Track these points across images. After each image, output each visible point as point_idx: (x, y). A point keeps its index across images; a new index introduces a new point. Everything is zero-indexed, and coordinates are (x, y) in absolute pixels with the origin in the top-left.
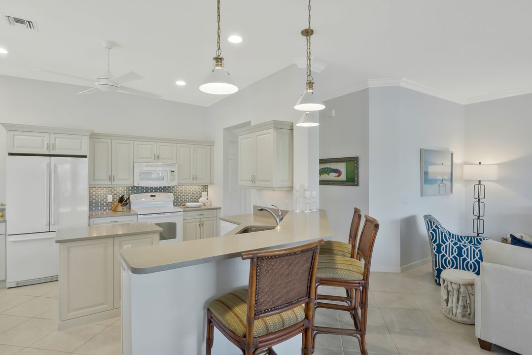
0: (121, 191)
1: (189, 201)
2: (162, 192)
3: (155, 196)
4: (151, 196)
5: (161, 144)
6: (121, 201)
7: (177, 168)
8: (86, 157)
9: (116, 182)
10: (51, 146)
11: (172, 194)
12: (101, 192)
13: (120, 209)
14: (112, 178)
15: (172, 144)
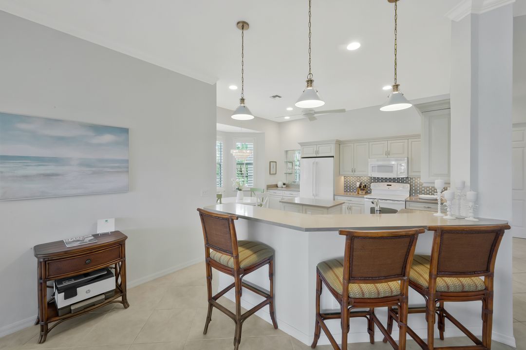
0: (365, 180)
1: (430, 194)
2: (399, 182)
3: (391, 185)
4: (388, 185)
5: (393, 141)
6: (360, 187)
7: (406, 161)
8: (333, 157)
9: (357, 174)
10: (317, 152)
11: (409, 185)
12: (352, 179)
13: (360, 192)
14: (354, 171)
15: (403, 141)
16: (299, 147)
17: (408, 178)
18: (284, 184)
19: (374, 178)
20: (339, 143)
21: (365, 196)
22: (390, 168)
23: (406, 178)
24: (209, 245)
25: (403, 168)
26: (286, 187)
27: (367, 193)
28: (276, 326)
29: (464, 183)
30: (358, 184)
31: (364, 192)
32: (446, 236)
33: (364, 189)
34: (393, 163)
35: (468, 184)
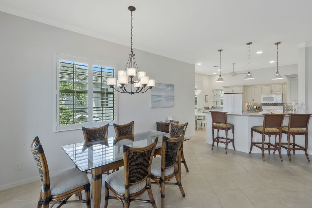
2: (278, 106)
4: (272, 107)
5: (274, 86)
6: (256, 108)
7: (282, 95)
8: (242, 93)
9: (255, 101)
10: (233, 91)
11: (283, 107)
12: (252, 104)
13: (256, 110)
14: (253, 100)
15: (280, 85)
16: (223, 88)
17: (282, 103)
18: (213, 107)
19: (264, 103)
20: (245, 87)
21: (260, 112)
22: (272, 99)
23: (281, 103)
24: (213, 122)
25: (279, 98)
26: (214, 108)
27: (260, 111)
28: (235, 150)
29: (302, 103)
30: (255, 107)
31: (259, 110)
32: (293, 116)
33: (259, 109)
34: (274, 96)
35: (304, 103)
